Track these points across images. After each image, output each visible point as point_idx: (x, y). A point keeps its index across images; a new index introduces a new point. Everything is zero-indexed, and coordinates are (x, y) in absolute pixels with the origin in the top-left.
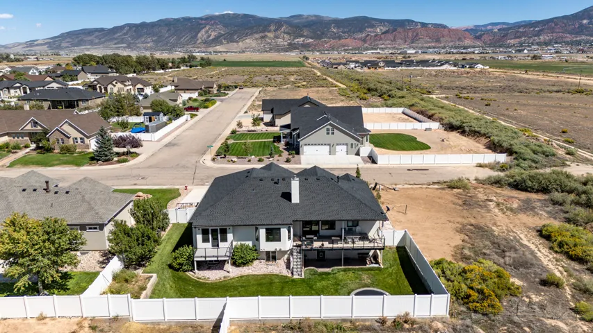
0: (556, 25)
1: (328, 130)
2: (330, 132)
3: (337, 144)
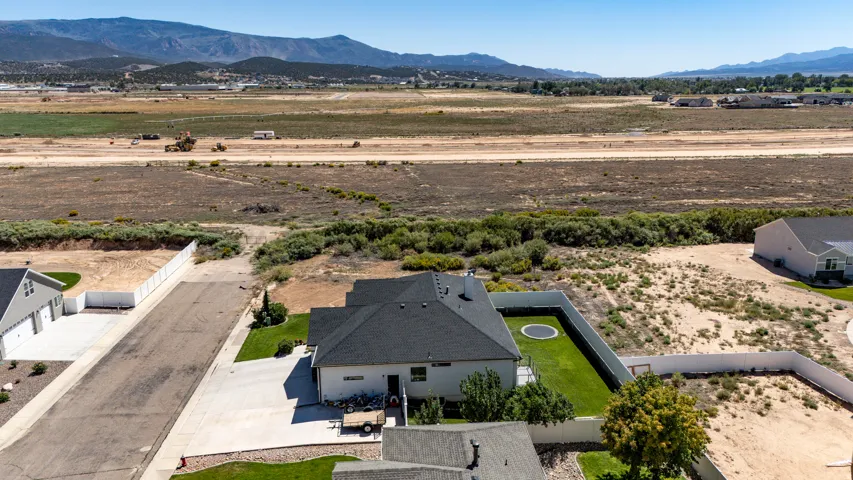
1: (26, 287)
2: (29, 289)
3: (40, 309)
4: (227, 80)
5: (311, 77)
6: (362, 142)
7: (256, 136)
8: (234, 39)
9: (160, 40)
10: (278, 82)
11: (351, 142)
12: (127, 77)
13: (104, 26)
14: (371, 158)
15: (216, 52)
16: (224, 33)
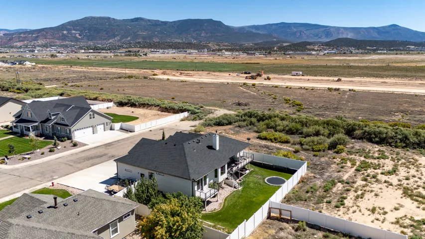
0: (47, 33)
1: (90, 115)
2: (92, 116)
3: (97, 125)
4: (320, 50)
5: (368, 48)
6: (343, 79)
7: (293, 74)
8: (331, 29)
9: (296, 32)
10: (347, 50)
11: (336, 79)
12: (275, 49)
13: (274, 26)
14: (330, 86)
15: (322, 36)
16: (327, 27)
